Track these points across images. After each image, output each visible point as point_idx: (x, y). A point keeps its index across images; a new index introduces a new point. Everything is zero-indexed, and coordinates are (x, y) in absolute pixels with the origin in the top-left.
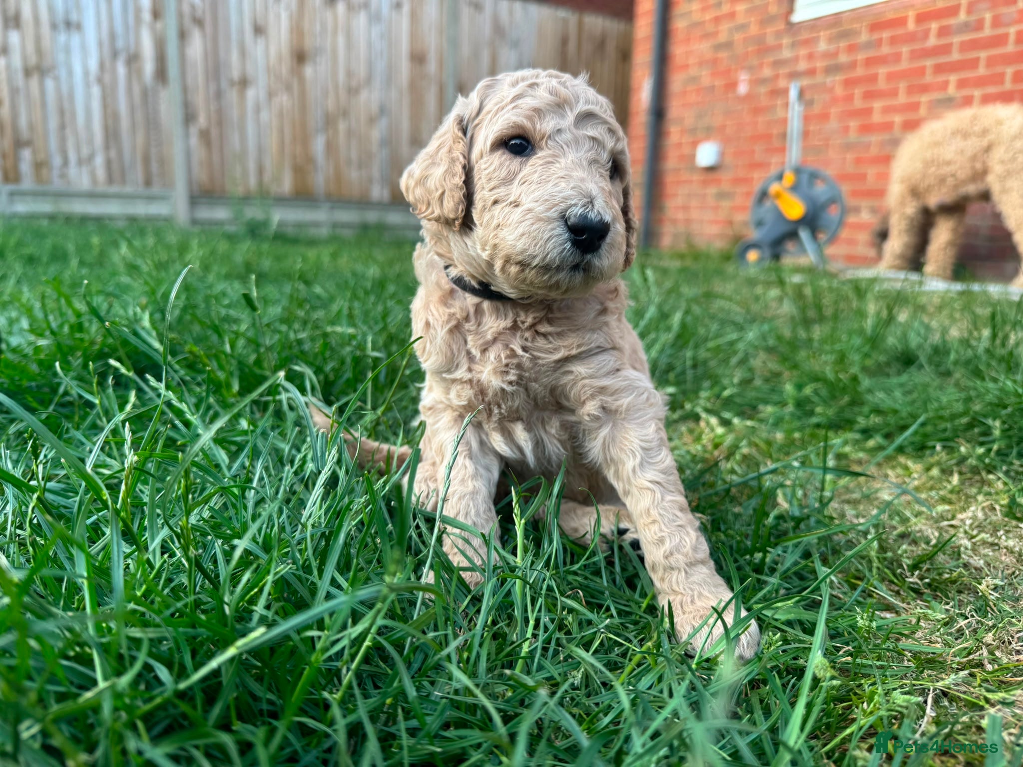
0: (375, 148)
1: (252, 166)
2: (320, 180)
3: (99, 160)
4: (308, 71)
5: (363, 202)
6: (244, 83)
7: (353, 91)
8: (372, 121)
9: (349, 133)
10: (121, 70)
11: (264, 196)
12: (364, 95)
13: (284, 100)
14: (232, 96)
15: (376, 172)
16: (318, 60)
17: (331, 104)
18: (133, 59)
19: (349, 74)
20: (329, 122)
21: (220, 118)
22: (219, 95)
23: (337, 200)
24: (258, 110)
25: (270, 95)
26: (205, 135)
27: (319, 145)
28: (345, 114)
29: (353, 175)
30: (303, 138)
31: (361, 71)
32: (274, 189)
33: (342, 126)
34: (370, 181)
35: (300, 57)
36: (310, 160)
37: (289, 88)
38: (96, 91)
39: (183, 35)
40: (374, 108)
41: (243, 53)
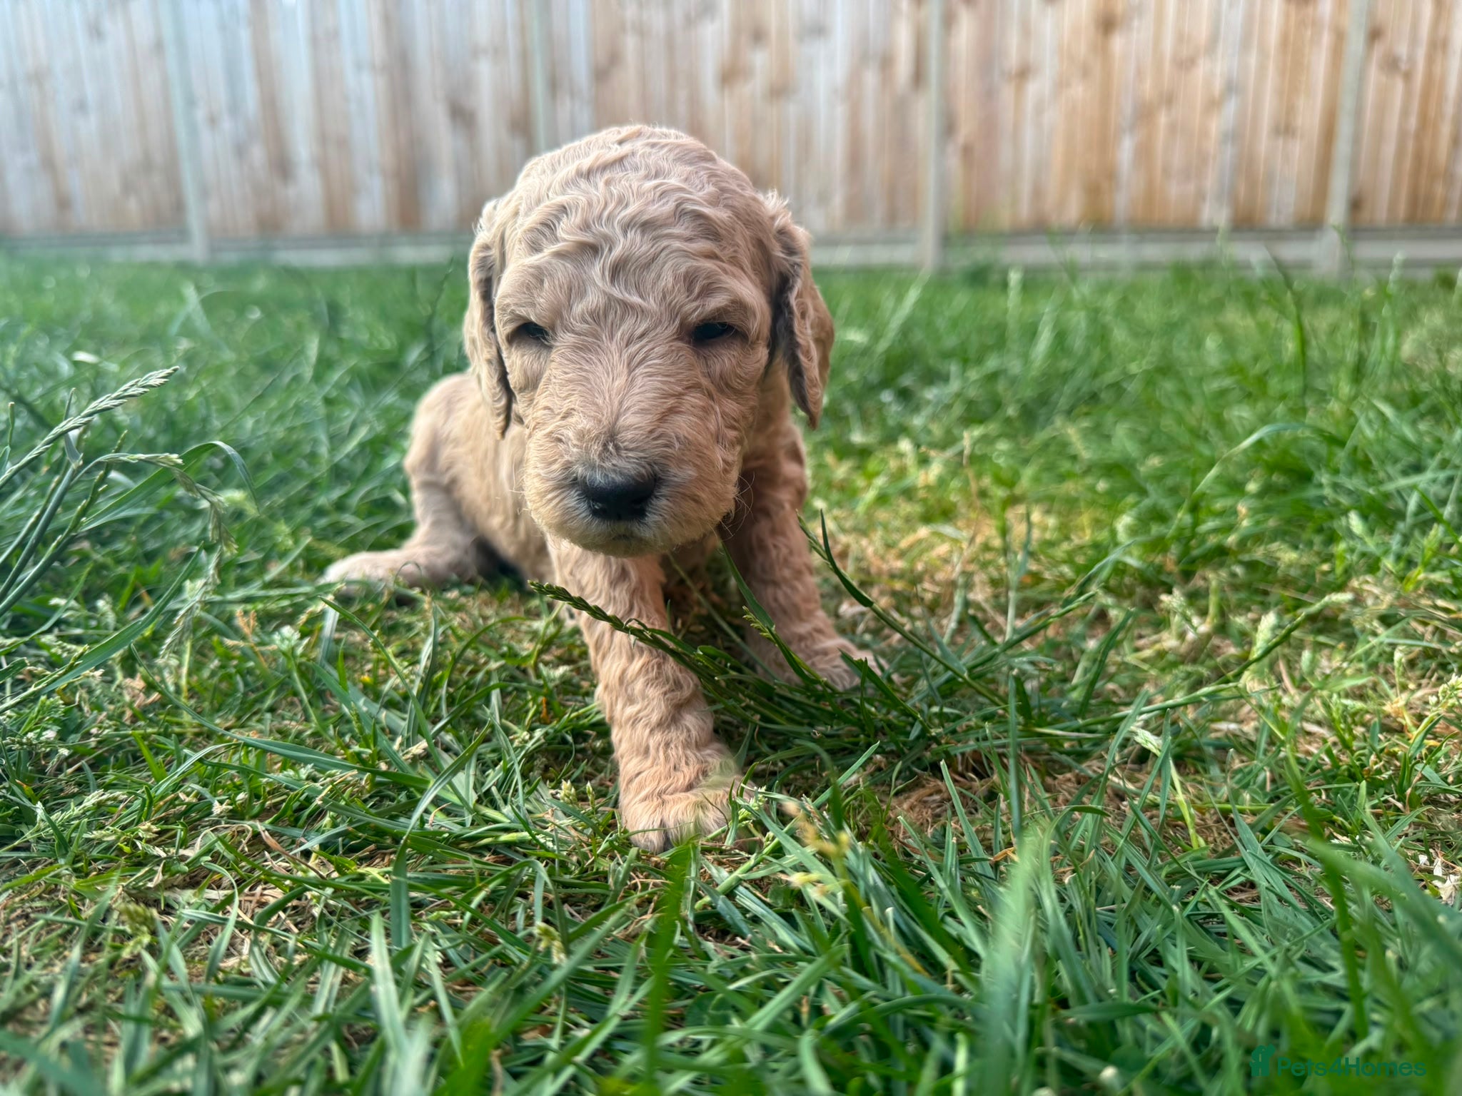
0: (1211, 145)
1: (1026, 188)
2: (1122, 203)
3: (838, 200)
4: (1118, 43)
5: (1189, 230)
6: (1023, 74)
7: (1185, 64)
8: (1213, 105)
9: (1172, 128)
10: (871, 78)
11: (1040, 230)
12: (1202, 68)
13: (1078, 91)
14: (1007, 93)
15: (1210, 183)
16: (1136, 23)
17: (1148, 88)
18: (886, 63)
19: (1180, 38)
20: (1144, 114)
21: (989, 127)
22: (988, 96)
23: (1145, 229)
24: (1039, 110)
25: (1061, 84)
26: (967, 151)
27: (1125, 151)
28: (1169, 100)
29: (1175, 192)
30: (1104, 141)
31: (1202, 32)
32: (1055, 221)
33: (1163, 119)
34: (1201, 196)
35: (1107, 24)
36: (1111, 174)
37: (1086, 73)
38: (841, 111)
39: (949, 21)
40: (1218, 86)
41: (1026, 31)
